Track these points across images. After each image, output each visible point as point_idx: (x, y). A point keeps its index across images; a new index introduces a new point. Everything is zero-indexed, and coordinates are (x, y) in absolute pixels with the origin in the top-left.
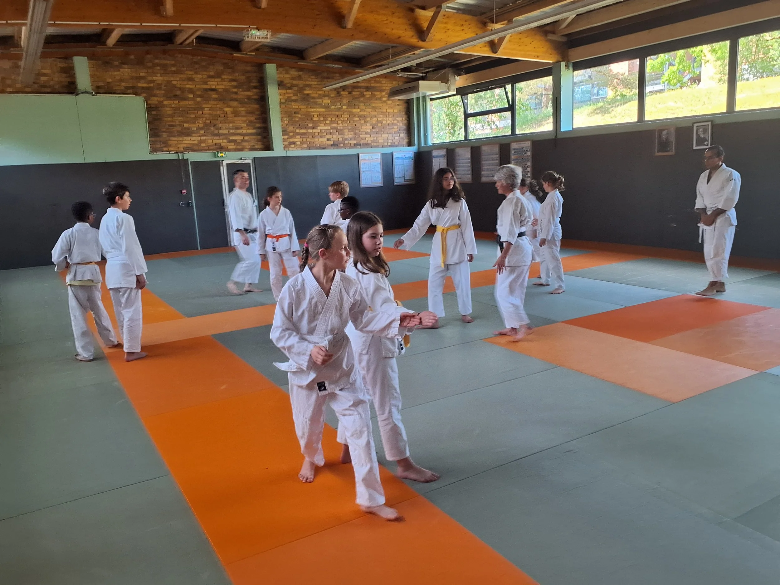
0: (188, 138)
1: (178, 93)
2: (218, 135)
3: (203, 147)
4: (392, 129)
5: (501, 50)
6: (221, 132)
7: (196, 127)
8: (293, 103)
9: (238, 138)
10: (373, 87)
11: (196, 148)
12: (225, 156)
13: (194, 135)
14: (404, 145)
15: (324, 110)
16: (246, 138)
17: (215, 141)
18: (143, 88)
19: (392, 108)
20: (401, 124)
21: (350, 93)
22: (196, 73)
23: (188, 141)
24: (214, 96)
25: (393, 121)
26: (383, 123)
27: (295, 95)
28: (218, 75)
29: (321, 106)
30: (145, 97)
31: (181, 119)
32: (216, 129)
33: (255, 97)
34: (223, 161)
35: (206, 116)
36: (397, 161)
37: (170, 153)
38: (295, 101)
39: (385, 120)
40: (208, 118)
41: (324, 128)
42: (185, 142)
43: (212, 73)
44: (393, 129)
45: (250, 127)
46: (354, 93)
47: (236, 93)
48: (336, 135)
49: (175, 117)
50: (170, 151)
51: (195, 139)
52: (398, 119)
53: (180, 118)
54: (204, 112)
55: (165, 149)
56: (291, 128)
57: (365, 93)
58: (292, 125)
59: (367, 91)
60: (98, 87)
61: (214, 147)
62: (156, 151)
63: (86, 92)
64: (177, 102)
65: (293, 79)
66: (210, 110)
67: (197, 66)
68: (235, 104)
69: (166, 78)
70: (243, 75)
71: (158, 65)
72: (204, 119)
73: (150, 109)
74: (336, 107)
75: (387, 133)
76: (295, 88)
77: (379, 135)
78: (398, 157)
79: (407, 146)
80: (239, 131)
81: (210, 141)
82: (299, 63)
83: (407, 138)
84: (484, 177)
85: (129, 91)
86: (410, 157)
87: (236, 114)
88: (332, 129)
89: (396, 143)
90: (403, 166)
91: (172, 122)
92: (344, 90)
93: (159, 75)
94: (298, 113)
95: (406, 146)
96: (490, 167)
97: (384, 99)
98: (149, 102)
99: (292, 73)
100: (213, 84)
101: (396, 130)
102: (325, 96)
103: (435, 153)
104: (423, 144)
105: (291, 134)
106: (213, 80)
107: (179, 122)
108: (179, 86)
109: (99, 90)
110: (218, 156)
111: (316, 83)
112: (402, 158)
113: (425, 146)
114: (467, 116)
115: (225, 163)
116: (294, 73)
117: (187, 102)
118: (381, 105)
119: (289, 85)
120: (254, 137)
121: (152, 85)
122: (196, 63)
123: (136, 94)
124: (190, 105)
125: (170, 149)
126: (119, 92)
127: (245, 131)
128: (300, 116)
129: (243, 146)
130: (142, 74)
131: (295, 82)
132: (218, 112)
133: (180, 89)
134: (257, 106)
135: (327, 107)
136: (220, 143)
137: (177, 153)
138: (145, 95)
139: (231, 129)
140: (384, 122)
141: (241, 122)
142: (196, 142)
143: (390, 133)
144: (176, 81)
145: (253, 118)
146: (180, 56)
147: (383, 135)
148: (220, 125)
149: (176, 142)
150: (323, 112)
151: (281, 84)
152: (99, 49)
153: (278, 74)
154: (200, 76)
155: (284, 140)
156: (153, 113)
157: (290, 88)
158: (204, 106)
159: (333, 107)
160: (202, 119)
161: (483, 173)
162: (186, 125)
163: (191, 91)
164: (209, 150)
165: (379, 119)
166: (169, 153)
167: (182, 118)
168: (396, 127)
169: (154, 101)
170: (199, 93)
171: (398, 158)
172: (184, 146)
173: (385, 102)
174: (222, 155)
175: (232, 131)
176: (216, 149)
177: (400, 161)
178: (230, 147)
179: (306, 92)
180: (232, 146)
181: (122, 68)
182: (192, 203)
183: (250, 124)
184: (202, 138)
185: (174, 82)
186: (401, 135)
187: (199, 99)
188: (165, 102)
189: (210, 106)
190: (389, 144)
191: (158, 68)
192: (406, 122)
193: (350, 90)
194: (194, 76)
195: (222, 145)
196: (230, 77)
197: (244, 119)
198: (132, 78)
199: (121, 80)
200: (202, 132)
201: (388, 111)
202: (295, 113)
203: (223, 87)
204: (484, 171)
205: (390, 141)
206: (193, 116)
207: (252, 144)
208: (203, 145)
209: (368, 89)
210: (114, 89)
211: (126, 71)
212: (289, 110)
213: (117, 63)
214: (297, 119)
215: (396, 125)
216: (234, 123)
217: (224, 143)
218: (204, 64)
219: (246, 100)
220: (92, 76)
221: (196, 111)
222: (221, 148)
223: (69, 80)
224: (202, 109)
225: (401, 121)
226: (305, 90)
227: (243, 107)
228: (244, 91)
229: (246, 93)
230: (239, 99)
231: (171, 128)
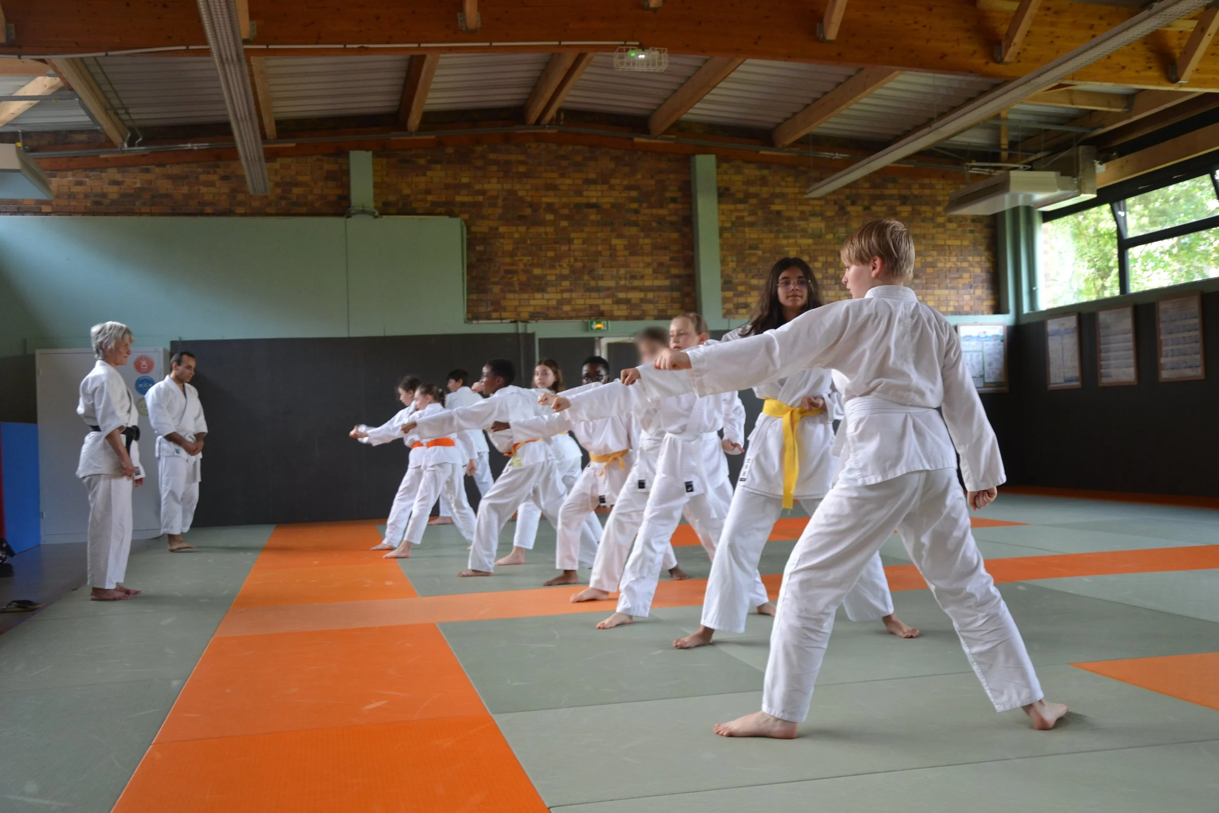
0: (538, 295)
1: (528, 211)
2: (597, 289)
3: (566, 313)
4: (958, 278)
5: (1188, 74)
6: (601, 283)
7: (556, 275)
8: (747, 229)
9: (635, 296)
10: (916, 196)
11: (552, 313)
12: (605, 328)
13: (549, 289)
14: (985, 312)
15: (810, 241)
16: (650, 295)
17: (590, 302)
18: (463, 204)
19: (957, 237)
20: (978, 271)
21: (867, 208)
22: (562, 175)
23: (538, 300)
24: (593, 217)
25: (959, 264)
26: (936, 267)
27: (752, 213)
28: (604, 179)
29: (804, 233)
30: (466, 221)
31: (528, 260)
32: (594, 279)
33: (673, 218)
34: (600, 338)
35: (577, 253)
36: (967, 343)
37: (502, 323)
38: (752, 225)
39: (943, 260)
40: (579, 258)
42: (532, 302)
43: (593, 176)
44: (960, 281)
45: (659, 275)
46: (874, 208)
47: (636, 212)
48: (834, 290)
49: (517, 256)
50: (502, 319)
51: (551, 297)
52: (970, 258)
53: (526, 259)
54: (573, 247)
55: (494, 315)
56: (741, 276)
57: (899, 209)
58: (743, 271)
59: (904, 203)
60: (386, 204)
61: (587, 312)
62: (477, 319)
63: (364, 212)
64: (523, 229)
65: (748, 183)
66: (584, 243)
67: (564, 163)
68: (634, 230)
69: (507, 186)
70: (652, 177)
71: (496, 163)
72: (572, 260)
73: (472, 241)
74: (837, 235)
75: (947, 288)
76: (754, 201)
77: (929, 291)
78: (970, 336)
79: (991, 312)
80: (636, 283)
81: (581, 300)
82: (762, 152)
83: (990, 297)
84: (1167, 369)
85: (439, 210)
86: (997, 336)
87: (633, 250)
88: (826, 278)
89: (966, 308)
90: (981, 354)
91: (512, 264)
92: (853, 203)
93: (494, 180)
94: (756, 248)
95: (988, 314)
96: (1181, 347)
97: (940, 220)
98: (473, 229)
99: (746, 171)
100: (593, 194)
101: (967, 281)
102: (814, 214)
103: (1052, 326)
104: (1026, 309)
105: (741, 288)
106: (593, 187)
107: (525, 265)
108: (529, 199)
109: (385, 209)
110: (592, 329)
111: (797, 190)
112: (978, 337)
113: (1031, 312)
114: (1124, 244)
115: (604, 342)
116: (751, 171)
117: (541, 230)
118: (933, 231)
119: (740, 196)
120: (666, 294)
121: (480, 198)
122: (564, 158)
123: (451, 214)
124: (546, 234)
125: (504, 315)
126: (421, 211)
127: (648, 283)
128: (760, 253)
129: (643, 311)
130: (465, 180)
131: (752, 190)
132: (600, 248)
133: (531, 205)
134: (675, 236)
135: (817, 236)
136: (598, 306)
137: (515, 322)
138: (466, 216)
139: (620, 278)
140: (940, 265)
141: (641, 265)
142: (553, 303)
143: (953, 288)
144: (523, 190)
145: (665, 259)
146: (534, 145)
147: (938, 292)
148: (601, 271)
149: (516, 303)
150: (809, 245)
151: (724, 194)
152: (395, 137)
153: (718, 173)
154: (569, 181)
155: (725, 300)
156: (480, 248)
157: (741, 201)
158: (573, 235)
159: (830, 236)
160: (567, 261)
161: (1163, 360)
162: (537, 271)
163: (550, 208)
164: (577, 317)
165: (929, 259)
166: (499, 321)
167: (530, 258)
168: (966, 275)
169: (482, 227)
170: (565, 211)
171: (969, 338)
172: (531, 309)
173: (943, 225)
174: (599, 326)
175: (622, 282)
176: (590, 317)
177: (973, 343)
178: (617, 313)
179: (775, 207)
180: (622, 311)
181: (431, 170)
183: (659, 269)
184: (566, 295)
185: (521, 193)
186: (979, 292)
187: (564, 223)
188: (502, 229)
189: (584, 235)
190: (951, 309)
191: (495, 168)
192: (987, 265)
193: (866, 203)
194: (558, 182)
195: (603, 308)
196: (626, 182)
197: (648, 259)
198: (447, 187)
199: (428, 192)
200: (566, 284)
201: (949, 242)
202: (751, 248)
203: (612, 200)
204: (1167, 356)
205: (952, 303)
206: (551, 254)
207: (662, 306)
208: (566, 308)
209: (904, 200)
210: (414, 205)
211: (438, 175)
212: (739, 242)
213: (422, 162)
214: (754, 260)
215: (966, 270)
216: (629, 267)
217: (606, 304)
218: (579, 158)
219: (654, 224)
220: (376, 185)
221: (558, 246)
222: (600, 315)
223: (339, 191)
224: (570, 241)
225: (977, 262)
226: (774, 204)
227: (647, 236)
228: (651, 207)
229: (655, 211)
230: (641, 223)
231: (510, 276)
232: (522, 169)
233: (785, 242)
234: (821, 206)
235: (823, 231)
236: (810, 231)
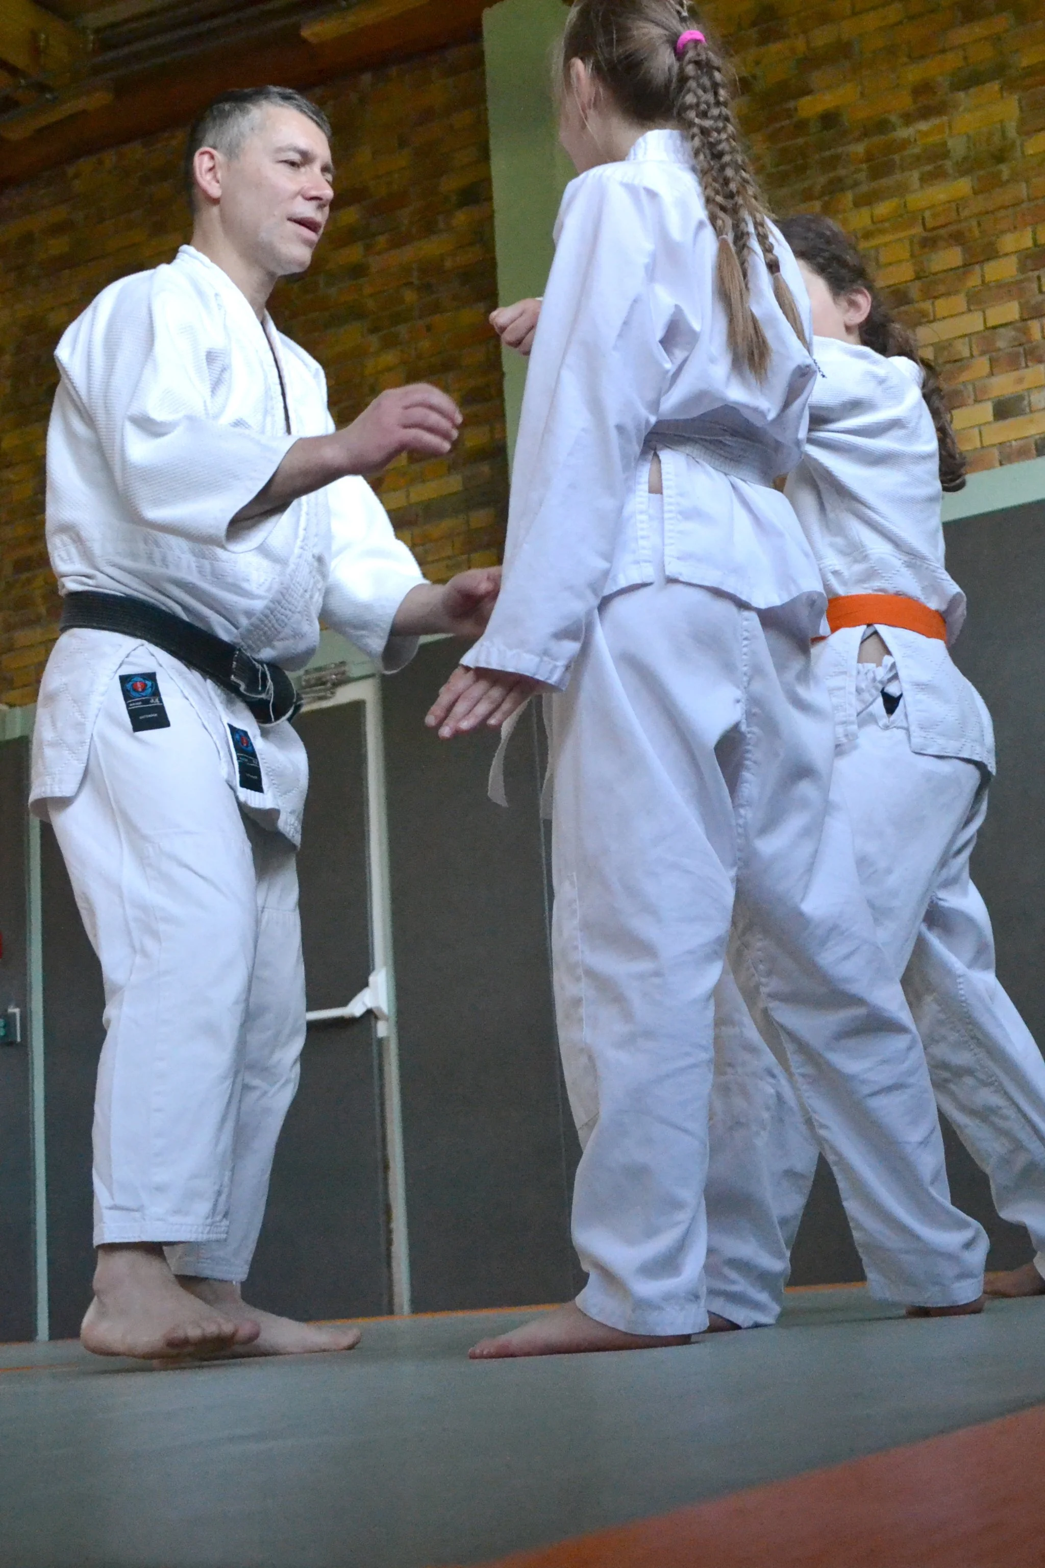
15: (963, 186)
29: (936, 163)
41: (974, 322)
47: (358, 271)
70: (403, 143)
102: (970, 80)
120: (446, 524)
135: (991, 159)
150: (959, 204)
182: (26, 1018)
219: (410, 296)
226: (809, 92)
227: (389, 343)
228: (399, 241)
229: (408, 254)
230: (371, 304)
231: (24, 576)
232: (58, 246)
233: (861, 219)
234: (996, 40)
235: (1012, 133)
236: (958, 146)
